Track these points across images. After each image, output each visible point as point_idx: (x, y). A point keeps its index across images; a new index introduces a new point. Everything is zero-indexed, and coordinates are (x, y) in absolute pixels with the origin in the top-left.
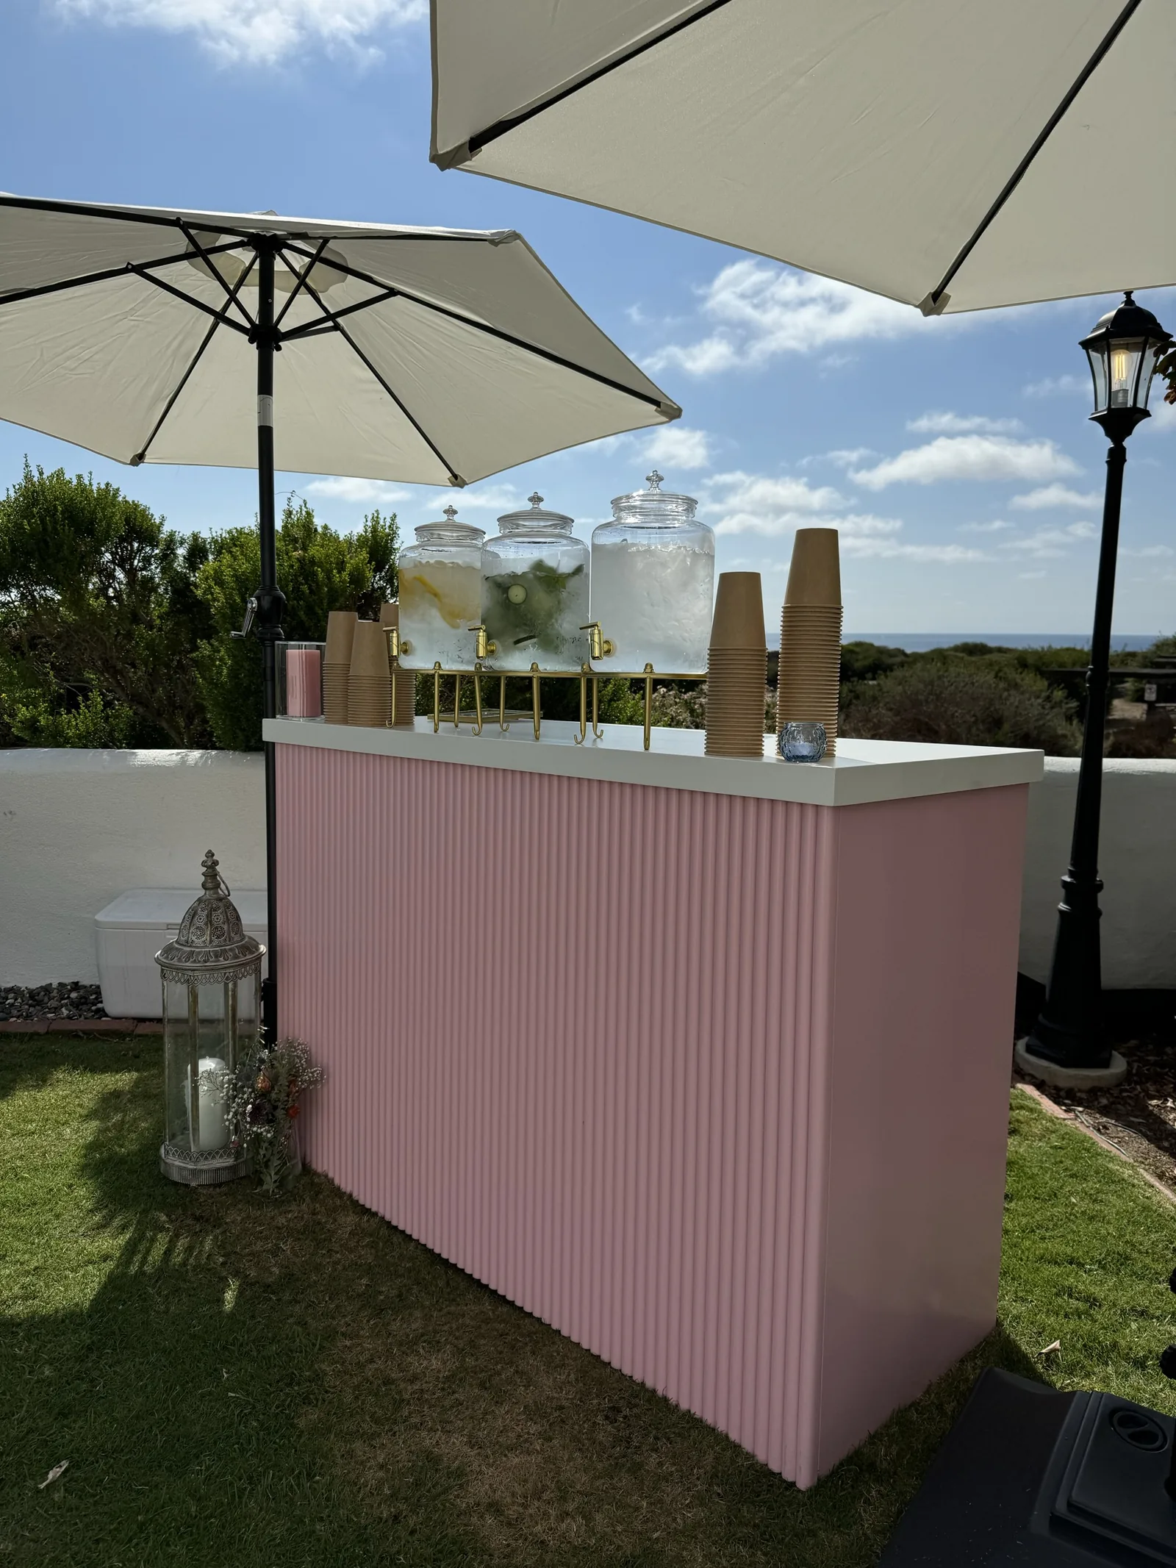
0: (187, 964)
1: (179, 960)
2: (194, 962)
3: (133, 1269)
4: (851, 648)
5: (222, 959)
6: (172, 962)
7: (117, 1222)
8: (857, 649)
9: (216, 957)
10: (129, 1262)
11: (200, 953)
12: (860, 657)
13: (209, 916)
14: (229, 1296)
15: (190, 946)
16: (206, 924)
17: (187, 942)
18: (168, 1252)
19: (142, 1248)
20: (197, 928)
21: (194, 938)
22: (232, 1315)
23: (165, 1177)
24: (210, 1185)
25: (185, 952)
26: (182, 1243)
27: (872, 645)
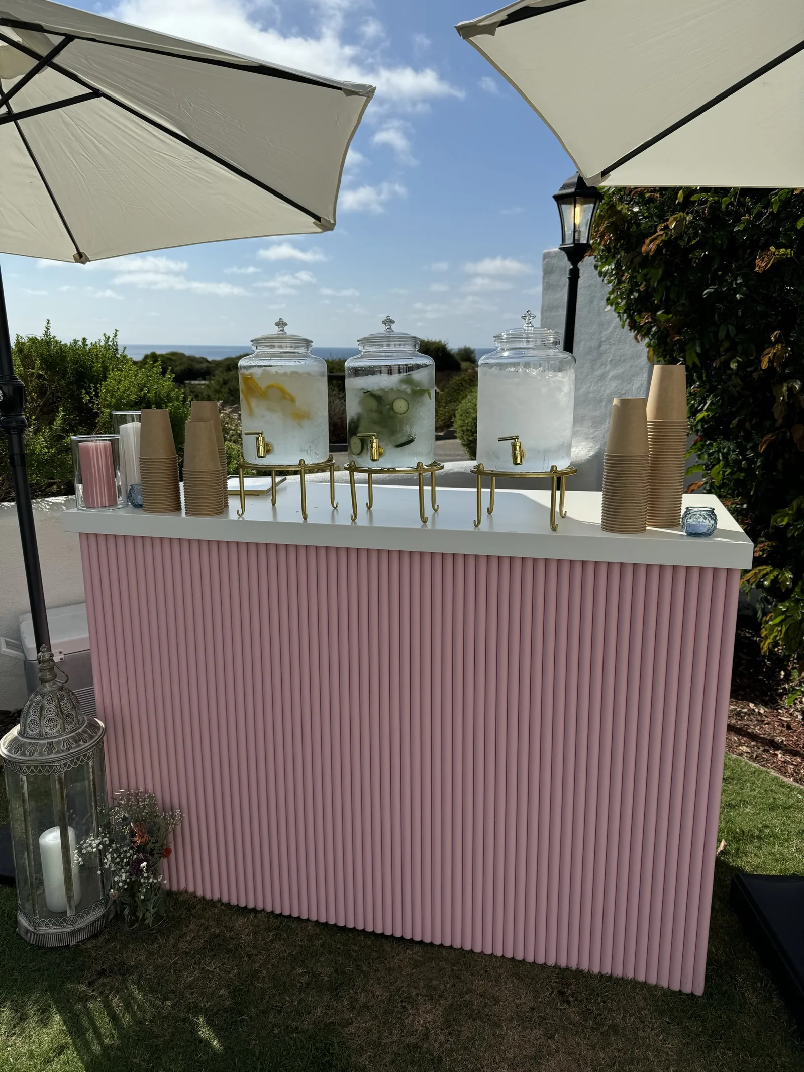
0: (52, 756)
1: (41, 754)
2: (58, 752)
3: (96, 1048)
4: (170, 357)
5: (81, 743)
6: (32, 758)
7: (31, 1010)
8: (174, 358)
9: (76, 742)
10: (87, 1045)
11: (59, 742)
12: (178, 363)
13: (59, 706)
14: (205, 1032)
15: (47, 738)
16: (57, 715)
17: (40, 735)
18: (114, 1018)
19: (85, 1023)
20: (49, 720)
21: (47, 730)
22: (228, 1049)
23: (40, 948)
24: (89, 939)
25: (43, 745)
26: (116, 1001)
27: (183, 355)
